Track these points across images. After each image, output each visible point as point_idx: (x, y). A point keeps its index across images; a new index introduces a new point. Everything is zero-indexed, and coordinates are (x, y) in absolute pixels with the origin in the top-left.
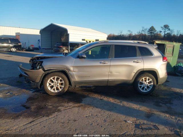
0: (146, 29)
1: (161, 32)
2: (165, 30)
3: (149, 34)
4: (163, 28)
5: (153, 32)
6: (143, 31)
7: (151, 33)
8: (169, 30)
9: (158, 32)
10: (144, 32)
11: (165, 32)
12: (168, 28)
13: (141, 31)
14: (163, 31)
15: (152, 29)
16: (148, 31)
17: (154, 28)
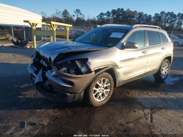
0: (60, 12)
1: (74, 16)
2: (77, 14)
3: (64, 18)
4: (75, 12)
5: (67, 15)
6: (57, 14)
7: (65, 16)
8: (81, 14)
9: (71, 16)
10: (59, 15)
11: (77, 16)
12: (79, 13)
13: (55, 14)
14: (76, 15)
15: (65, 12)
16: (62, 14)
17: (68, 12)
